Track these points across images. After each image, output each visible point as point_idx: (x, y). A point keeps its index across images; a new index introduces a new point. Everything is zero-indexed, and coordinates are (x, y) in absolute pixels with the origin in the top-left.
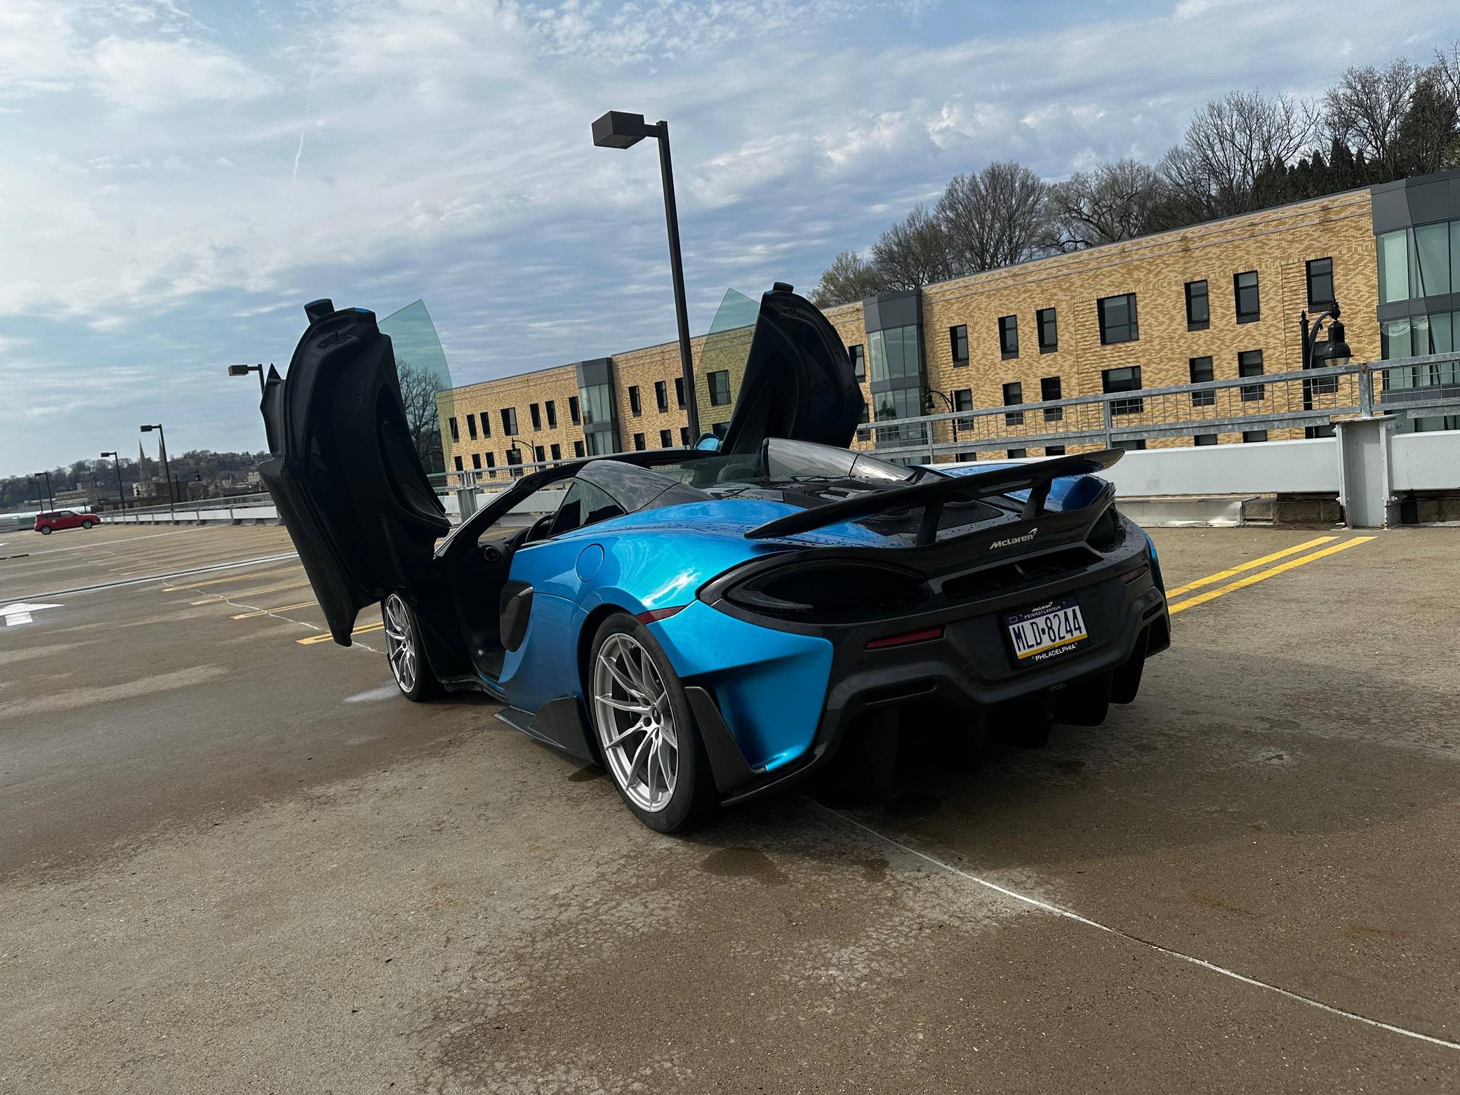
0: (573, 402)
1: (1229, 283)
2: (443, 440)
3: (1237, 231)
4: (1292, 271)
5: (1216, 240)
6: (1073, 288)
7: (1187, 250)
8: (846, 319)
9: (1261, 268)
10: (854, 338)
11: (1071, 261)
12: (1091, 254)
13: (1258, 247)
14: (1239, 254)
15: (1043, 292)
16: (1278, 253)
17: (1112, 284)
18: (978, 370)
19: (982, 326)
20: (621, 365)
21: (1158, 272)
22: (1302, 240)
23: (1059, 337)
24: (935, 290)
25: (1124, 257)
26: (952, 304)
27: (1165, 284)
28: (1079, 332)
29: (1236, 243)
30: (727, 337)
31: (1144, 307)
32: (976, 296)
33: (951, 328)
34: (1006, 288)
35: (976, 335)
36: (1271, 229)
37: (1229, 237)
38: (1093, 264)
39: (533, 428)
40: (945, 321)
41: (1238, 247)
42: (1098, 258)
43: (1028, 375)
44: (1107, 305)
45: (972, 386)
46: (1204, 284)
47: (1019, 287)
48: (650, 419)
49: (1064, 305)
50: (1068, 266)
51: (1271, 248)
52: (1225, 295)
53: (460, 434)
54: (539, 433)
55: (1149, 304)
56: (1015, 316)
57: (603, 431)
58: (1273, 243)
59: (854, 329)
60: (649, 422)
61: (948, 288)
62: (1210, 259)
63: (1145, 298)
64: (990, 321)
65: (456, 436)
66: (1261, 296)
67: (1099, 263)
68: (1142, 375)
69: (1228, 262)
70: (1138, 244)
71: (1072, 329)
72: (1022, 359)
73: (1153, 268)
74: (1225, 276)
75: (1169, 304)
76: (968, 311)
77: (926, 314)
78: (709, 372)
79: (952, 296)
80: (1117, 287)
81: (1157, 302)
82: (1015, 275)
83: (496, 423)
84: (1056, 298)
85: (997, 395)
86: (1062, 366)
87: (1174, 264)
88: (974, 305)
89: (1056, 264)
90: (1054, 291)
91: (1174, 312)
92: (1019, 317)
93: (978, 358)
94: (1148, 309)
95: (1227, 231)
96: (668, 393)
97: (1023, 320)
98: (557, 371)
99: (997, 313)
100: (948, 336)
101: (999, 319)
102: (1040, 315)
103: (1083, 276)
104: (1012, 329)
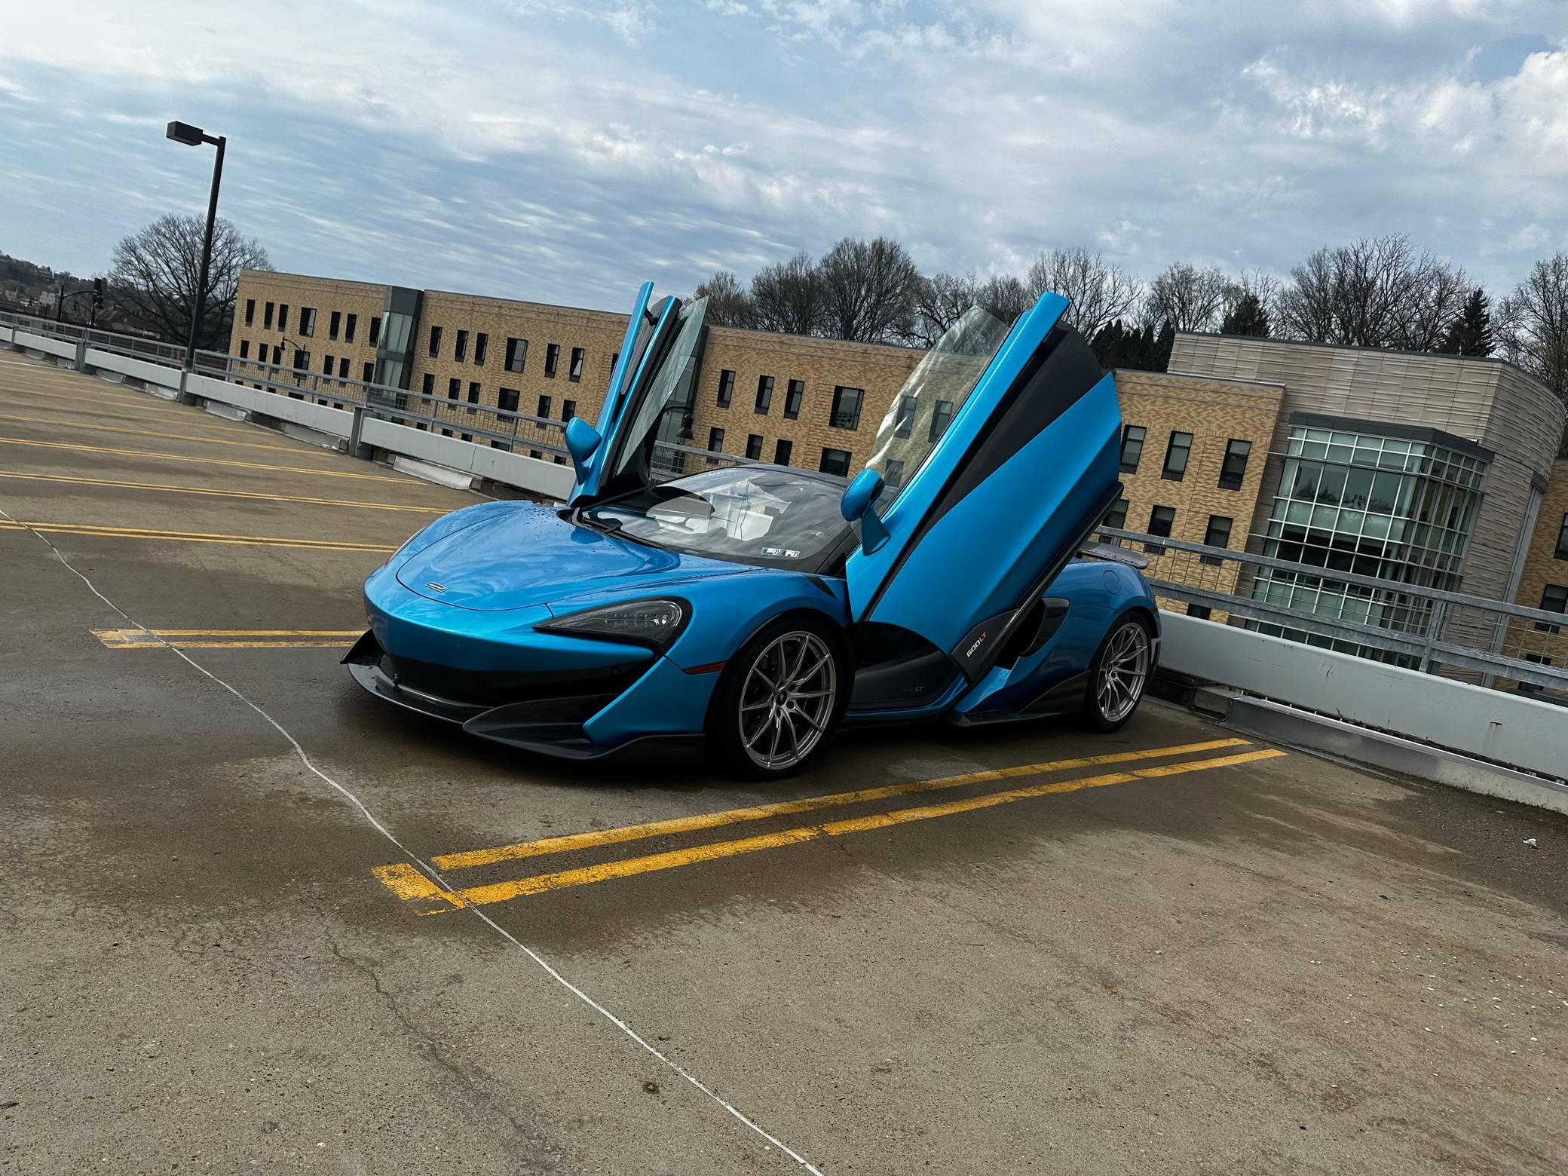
0: (376, 323)
1: (932, 405)
2: (236, 319)
6: (821, 370)
7: (910, 368)
9: (957, 401)
11: (828, 346)
12: (842, 346)
14: (947, 385)
15: (799, 365)
17: (851, 377)
18: (734, 413)
19: (747, 378)
20: (431, 303)
21: (886, 379)
23: (801, 408)
24: (719, 333)
25: (864, 358)
26: (729, 350)
27: (887, 391)
28: (817, 409)
29: (945, 375)
30: (536, 310)
31: (867, 404)
32: (749, 350)
33: (722, 371)
34: (773, 351)
35: (740, 384)
38: (841, 355)
39: (329, 336)
40: (720, 363)
41: (947, 379)
42: (847, 351)
43: (770, 433)
44: (845, 394)
45: (726, 428)
46: (915, 400)
47: (783, 354)
48: (444, 364)
49: (811, 382)
50: (822, 350)
52: (927, 414)
53: (254, 318)
54: (333, 343)
55: (872, 402)
56: (773, 378)
57: (395, 361)
60: (443, 366)
61: (730, 334)
63: (871, 397)
64: (755, 375)
65: (249, 318)
67: (845, 355)
68: (851, 461)
69: (936, 389)
70: (877, 349)
71: (812, 404)
72: (770, 417)
73: (884, 374)
74: (931, 399)
75: (885, 408)
76: (740, 361)
77: (707, 351)
78: (511, 339)
79: (731, 343)
80: (853, 380)
81: (878, 404)
82: (784, 343)
83: (294, 319)
84: (807, 374)
85: (743, 442)
86: (797, 434)
87: (899, 376)
88: (745, 357)
89: (814, 345)
90: (808, 367)
92: (777, 380)
93: (737, 404)
94: (869, 407)
96: (468, 344)
97: (778, 383)
98: (368, 287)
99: (761, 370)
100: (719, 377)
101: (761, 376)
102: (792, 384)
103: (832, 362)
104: (768, 388)
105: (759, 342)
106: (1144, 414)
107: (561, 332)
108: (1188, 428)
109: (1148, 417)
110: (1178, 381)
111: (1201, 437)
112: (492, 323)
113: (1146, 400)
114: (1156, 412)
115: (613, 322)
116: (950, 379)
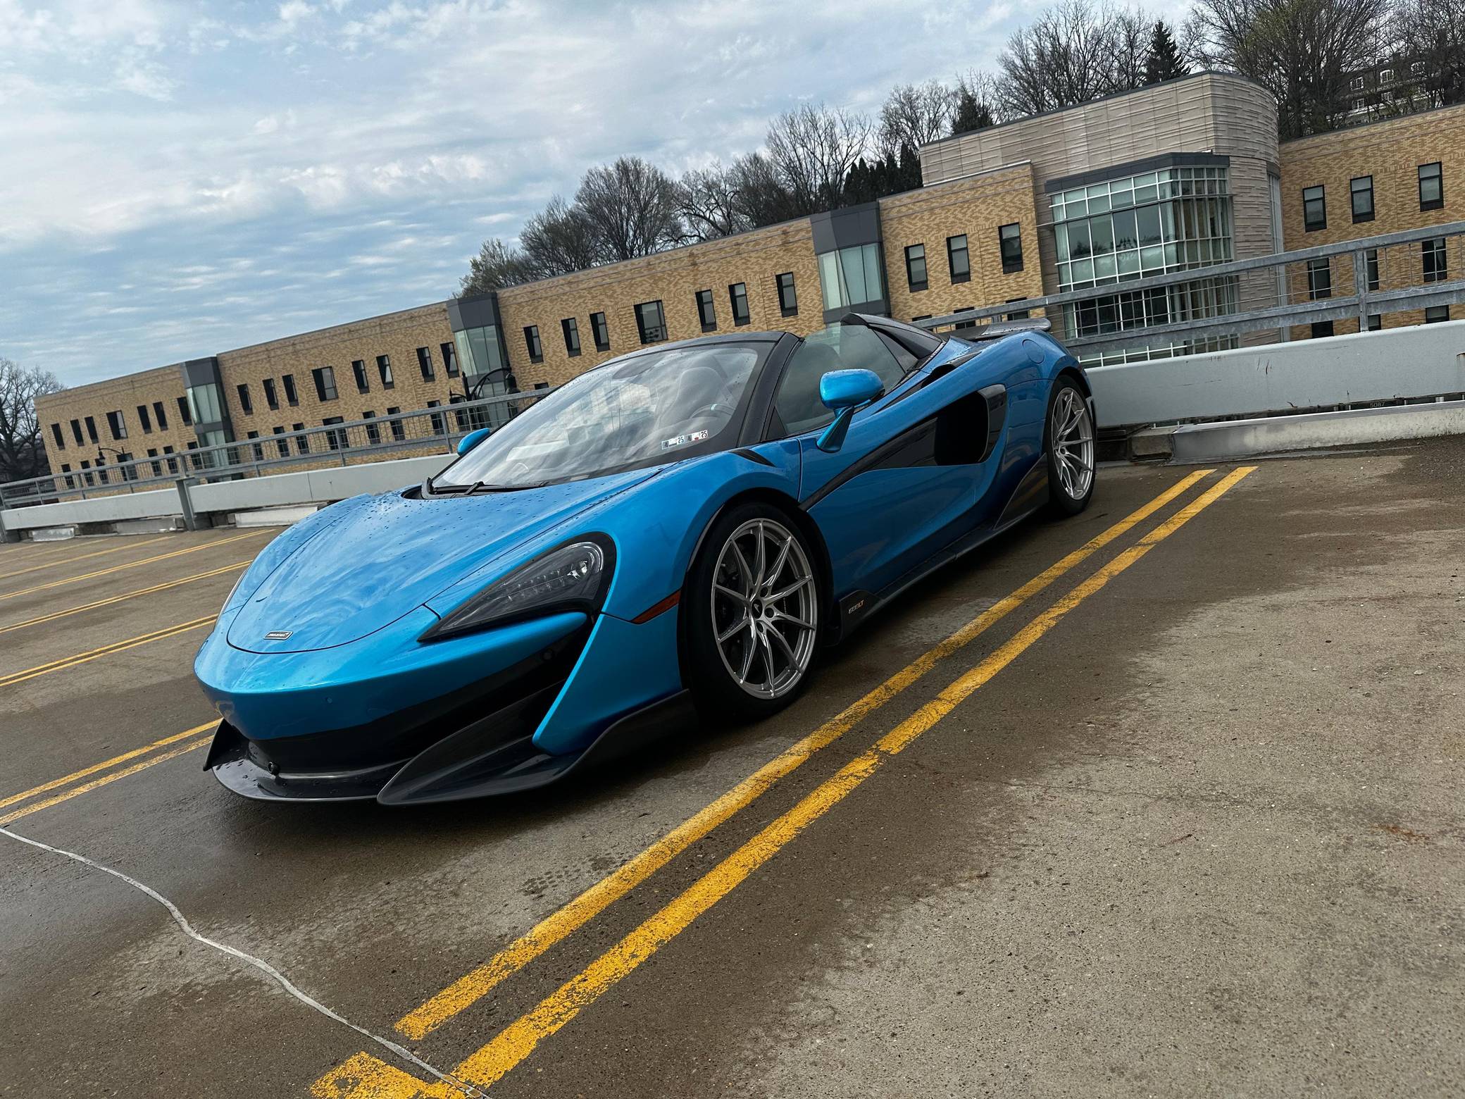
1: (726, 292)
2: (49, 449)
3: (727, 249)
4: (768, 283)
5: (714, 256)
6: (615, 295)
7: (694, 264)
9: (746, 280)
10: (444, 336)
11: (612, 272)
12: (626, 266)
13: (743, 263)
14: (731, 268)
15: (593, 298)
16: (757, 268)
17: (644, 292)
18: (551, 365)
19: (550, 327)
20: (227, 365)
21: (676, 283)
22: (772, 258)
23: (609, 337)
24: (507, 294)
25: (650, 270)
26: (523, 307)
27: (682, 293)
28: (624, 333)
29: (728, 259)
30: (328, 335)
31: (669, 312)
32: (541, 301)
33: (525, 328)
34: (564, 294)
35: (545, 335)
36: (750, 248)
37: (723, 255)
38: (628, 275)
39: (143, 431)
40: (520, 322)
41: (729, 262)
42: (631, 270)
44: (645, 310)
45: (548, 380)
46: (709, 293)
47: (575, 293)
49: (610, 310)
50: (608, 276)
51: (752, 264)
52: (725, 302)
53: (65, 441)
54: (149, 436)
55: (672, 309)
56: (574, 318)
57: (214, 431)
58: (753, 260)
59: (443, 328)
60: (262, 420)
61: (518, 292)
62: (712, 272)
63: (669, 305)
64: (556, 322)
65: (60, 442)
66: (749, 303)
67: (631, 274)
69: (723, 275)
70: (658, 260)
71: (618, 331)
72: (584, 356)
73: (672, 279)
74: (723, 287)
75: (687, 310)
76: (537, 314)
77: (503, 316)
78: (314, 368)
79: (522, 300)
80: (648, 294)
81: (678, 308)
82: (570, 283)
83: (103, 428)
84: (603, 303)
87: (687, 276)
88: (541, 308)
89: (600, 274)
90: (601, 297)
91: (691, 317)
92: (577, 318)
93: (550, 355)
94: (672, 314)
95: (720, 249)
96: (277, 391)
97: (581, 322)
98: (162, 372)
99: (560, 315)
100: (524, 336)
101: (562, 321)
102: (594, 318)
103: (622, 285)
104: (573, 330)
105: (547, 290)
106: (917, 231)
107: (359, 347)
108: (959, 230)
109: (921, 234)
110: (936, 191)
111: (973, 234)
112: (291, 362)
113: (913, 219)
114: (927, 225)
115: (405, 320)
116: (734, 262)
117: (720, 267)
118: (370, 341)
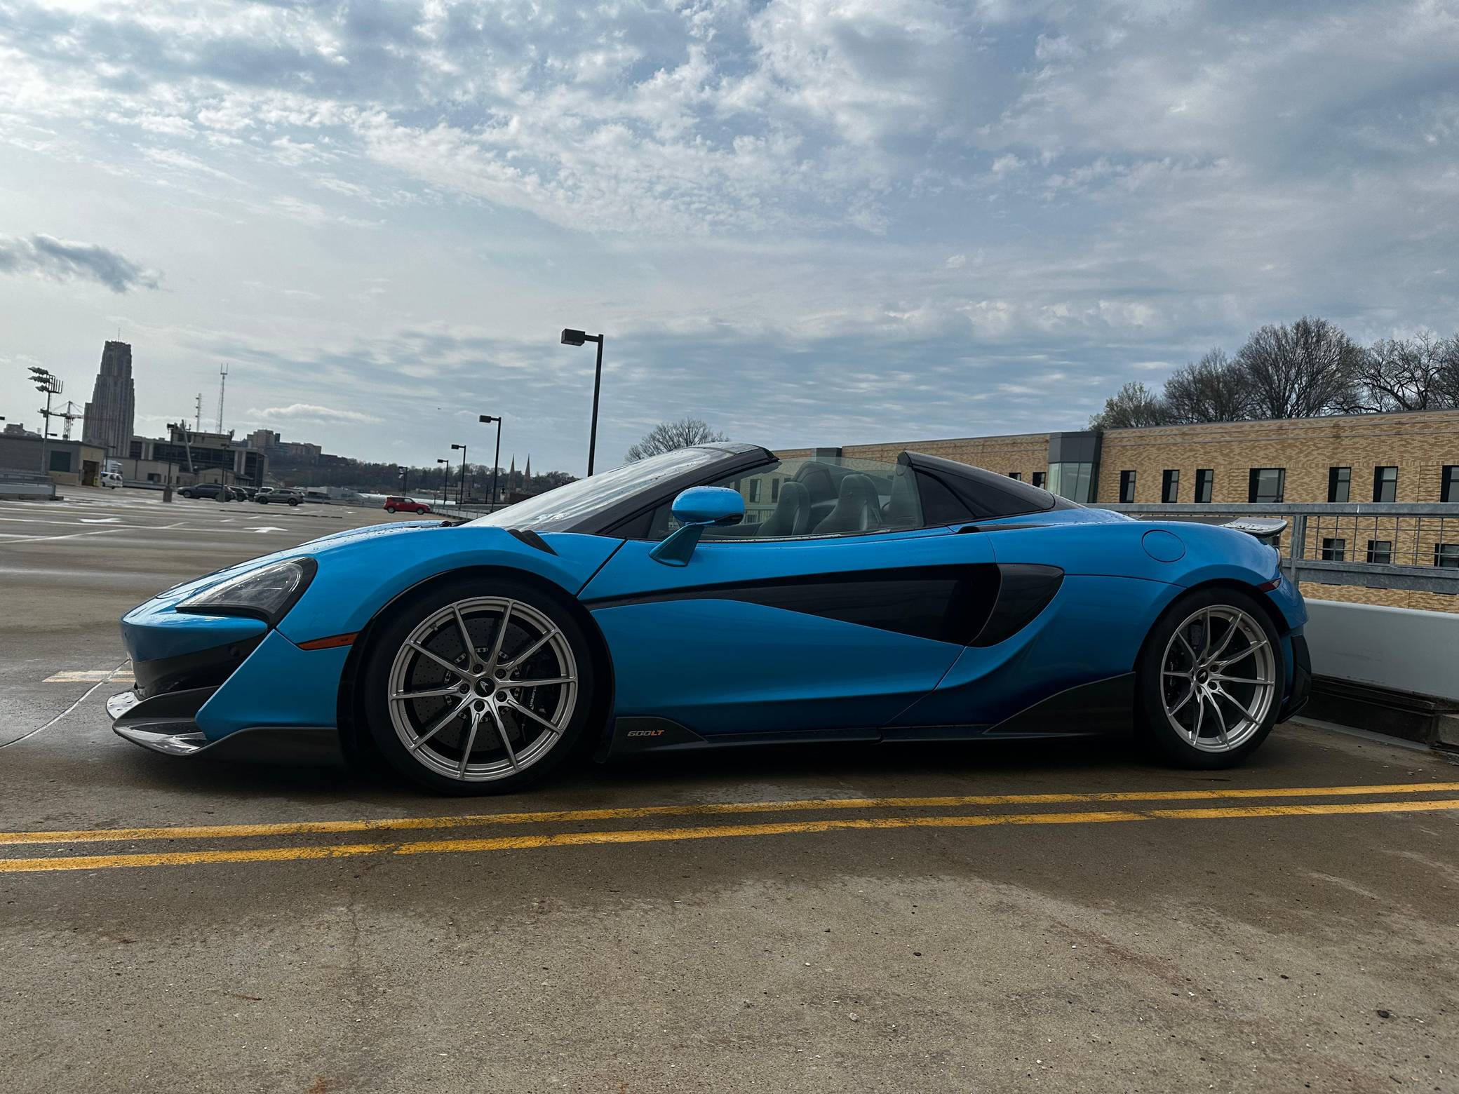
1: (1370, 473)
3: (1385, 427)
4: (1430, 472)
5: (1365, 432)
6: (1232, 455)
7: (1337, 437)
8: (1035, 448)
9: (1401, 465)
10: (1039, 465)
11: (1234, 430)
12: (1252, 427)
13: (1402, 445)
14: (1384, 448)
15: (1205, 453)
17: (1266, 457)
19: (1150, 475)
20: (848, 456)
21: (1308, 453)
22: (1444, 445)
23: (1213, 497)
24: (1114, 436)
25: (1280, 434)
26: (1127, 450)
27: (1313, 465)
28: (1231, 496)
29: (1383, 438)
31: (1291, 483)
32: (1148, 447)
33: (1122, 471)
34: (1175, 444)
35: (1142, 481)
36: (1416, 430)
37: (1377, 432)
38: (1253, 436)
40: (1119, 464)
41: (1384, 442)
42: (1258, 431)
44: (1263, 477)
46: (1348, 471)
47: (1186, 445)
49: (1222, 469)
50: (1230, 434)
51: (1414, 448)
52: (1365, 484)
55: (1296, 481)
56: (1178, 470)
58: (1416, 444)
59: (1041, 457)
61: (1126, 435)
62: (1357, 449)
63: (1294, 475)
64: (1157, 471)
66: (1398, 491)
67: (1258, 435)
69: (1372, 454)
71: (1225, 492)
73: (1304, 448)
74: (1368, 467)
75: (1314, 484)
76: (1140, 459)
77: (1104, 456)
79: (1128, 443)
80: (1270, 460)
81: (1304, 480)
82: (1184, 434)
84: (1216, 461)
87: (1324, 448)
88: (1145, 454)
89: (1220, 430)
90: (1215, 454)
91: (1317, 492)
92: (1182, 472)
94: (1294, 486)
95: (1375, 426)
97: (1185, 475)
99: (1164, 465)
100: (1119, 479)
101: (1164, 471)
102: (1201, 474)
103: (1242, 445)
104: (1174, 482)
105: (1158, 438)
115: (1007, 444)
116: (1389, 442)
117: (1369, 444)
118: (970, 458)
